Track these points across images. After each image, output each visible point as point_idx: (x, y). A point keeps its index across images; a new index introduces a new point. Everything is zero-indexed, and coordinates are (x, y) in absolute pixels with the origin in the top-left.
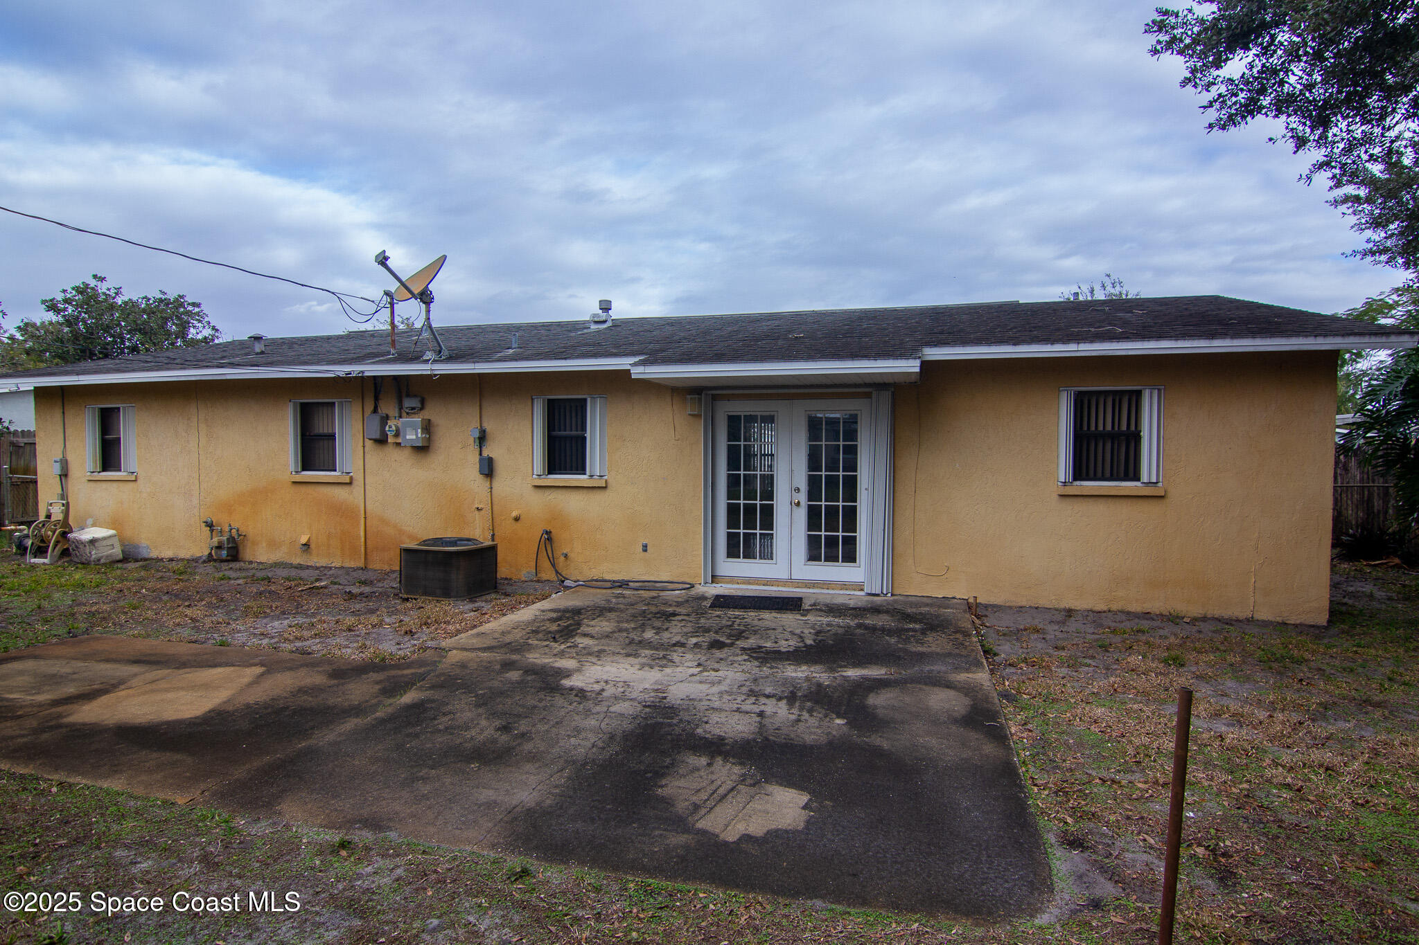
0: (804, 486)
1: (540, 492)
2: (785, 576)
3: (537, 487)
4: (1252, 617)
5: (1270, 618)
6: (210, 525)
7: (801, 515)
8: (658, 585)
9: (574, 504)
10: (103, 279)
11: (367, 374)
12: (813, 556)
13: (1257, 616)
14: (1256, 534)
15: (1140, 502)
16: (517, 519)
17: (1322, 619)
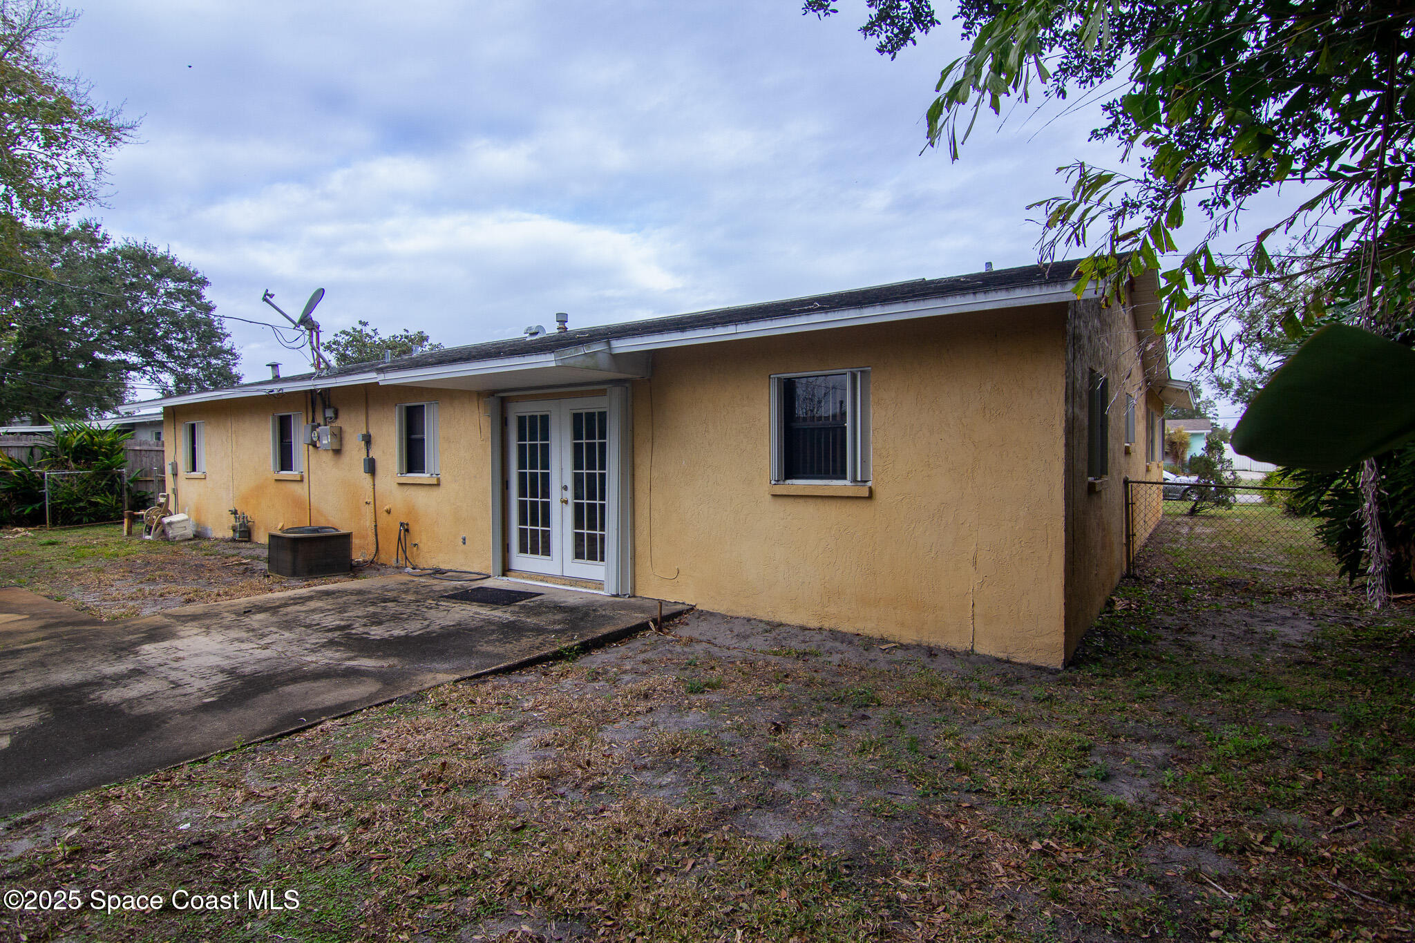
0: (570, 484)
1: (402, 487)
2: (558, 573)
3: (400, 484)
4: (972, 650)
5: (993, 653)
6: (235, 513)
7: (569, 511)
8: (464, 575)
9: (421, 498)
10: (365, 324)
11: (285, 391)
12: (578, 555)
13: (979, 649)
14: (974, 546)
15: (850, 503)
16: (389, 512)
17: (1056, 660)
